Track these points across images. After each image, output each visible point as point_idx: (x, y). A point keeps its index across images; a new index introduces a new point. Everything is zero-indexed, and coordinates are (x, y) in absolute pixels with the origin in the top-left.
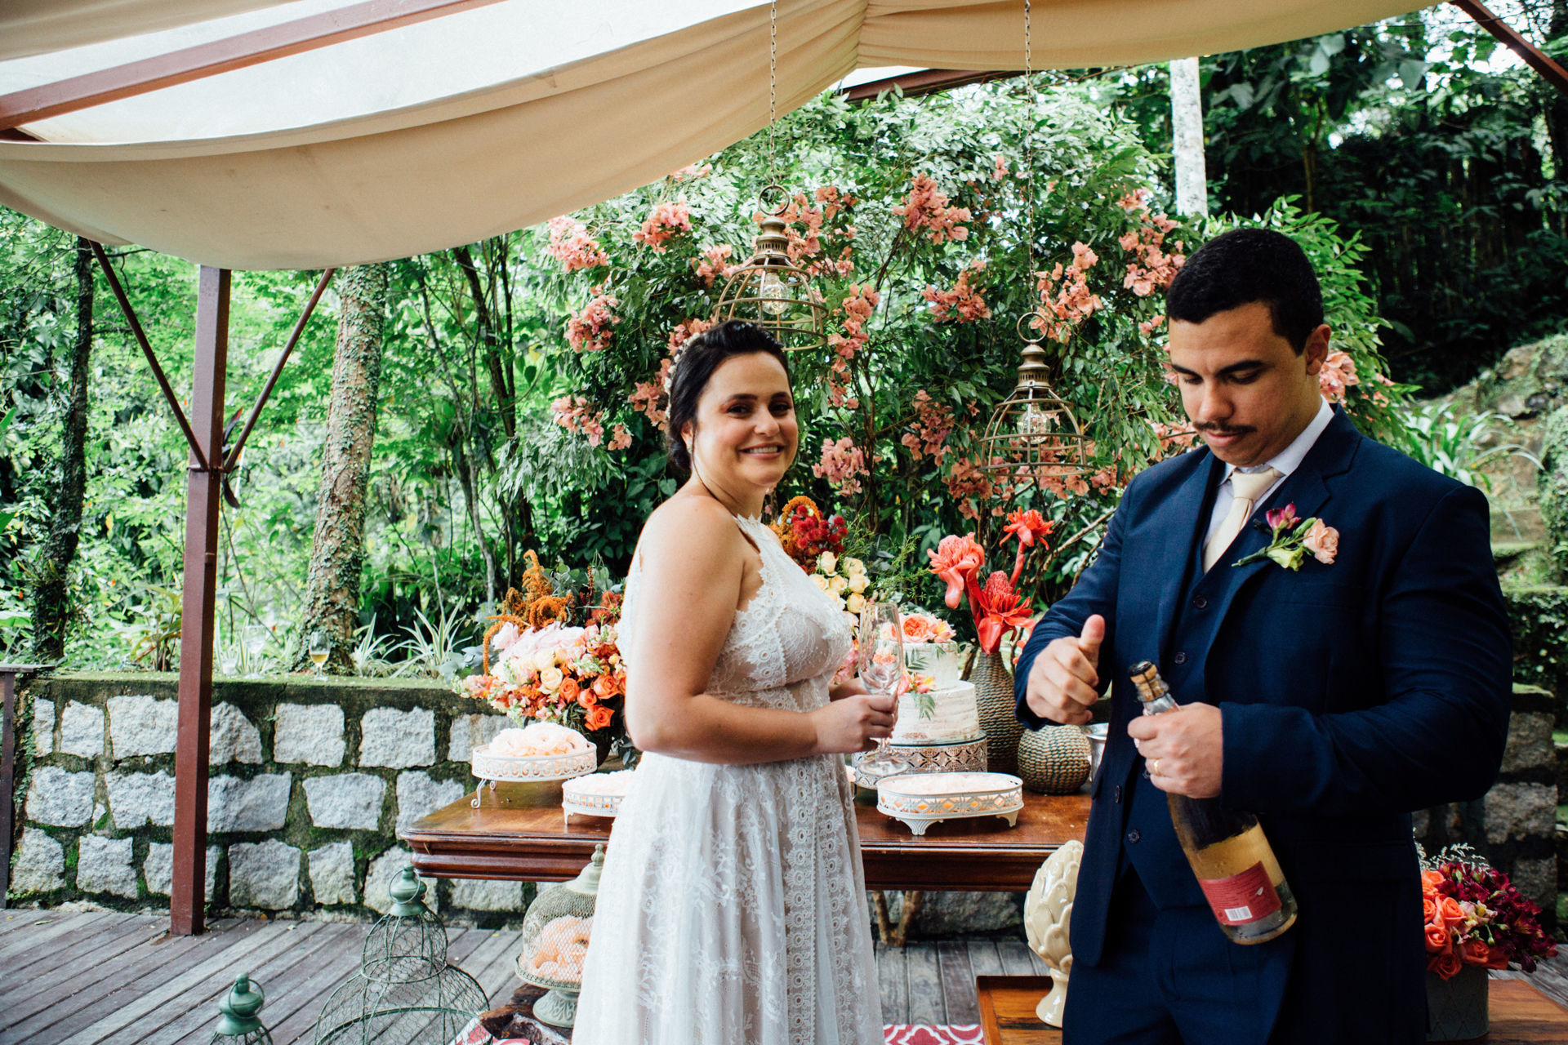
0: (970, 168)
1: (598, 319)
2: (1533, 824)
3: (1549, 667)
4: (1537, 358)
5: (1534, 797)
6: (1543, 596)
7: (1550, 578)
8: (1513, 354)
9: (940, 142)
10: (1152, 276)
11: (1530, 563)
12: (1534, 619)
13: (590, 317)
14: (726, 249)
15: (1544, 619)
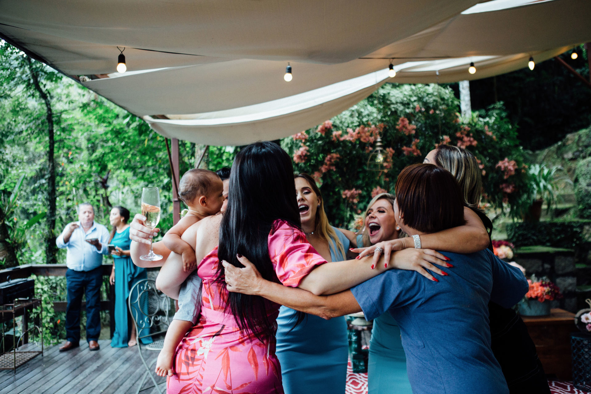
0: (408, 108)
1: (304, 154)
2: (570, 288)
3: (576, 244)
4: (577, 137)
5: (570, 281)
6: (574, 222)
7: (577, 217)
8: (569, 136)
9: (399, 100)
10: (465, 144)
11: (572, 212)
12: (572, 230)
13: (302, 153)
14: (340, 132)
15: (575, 229)
